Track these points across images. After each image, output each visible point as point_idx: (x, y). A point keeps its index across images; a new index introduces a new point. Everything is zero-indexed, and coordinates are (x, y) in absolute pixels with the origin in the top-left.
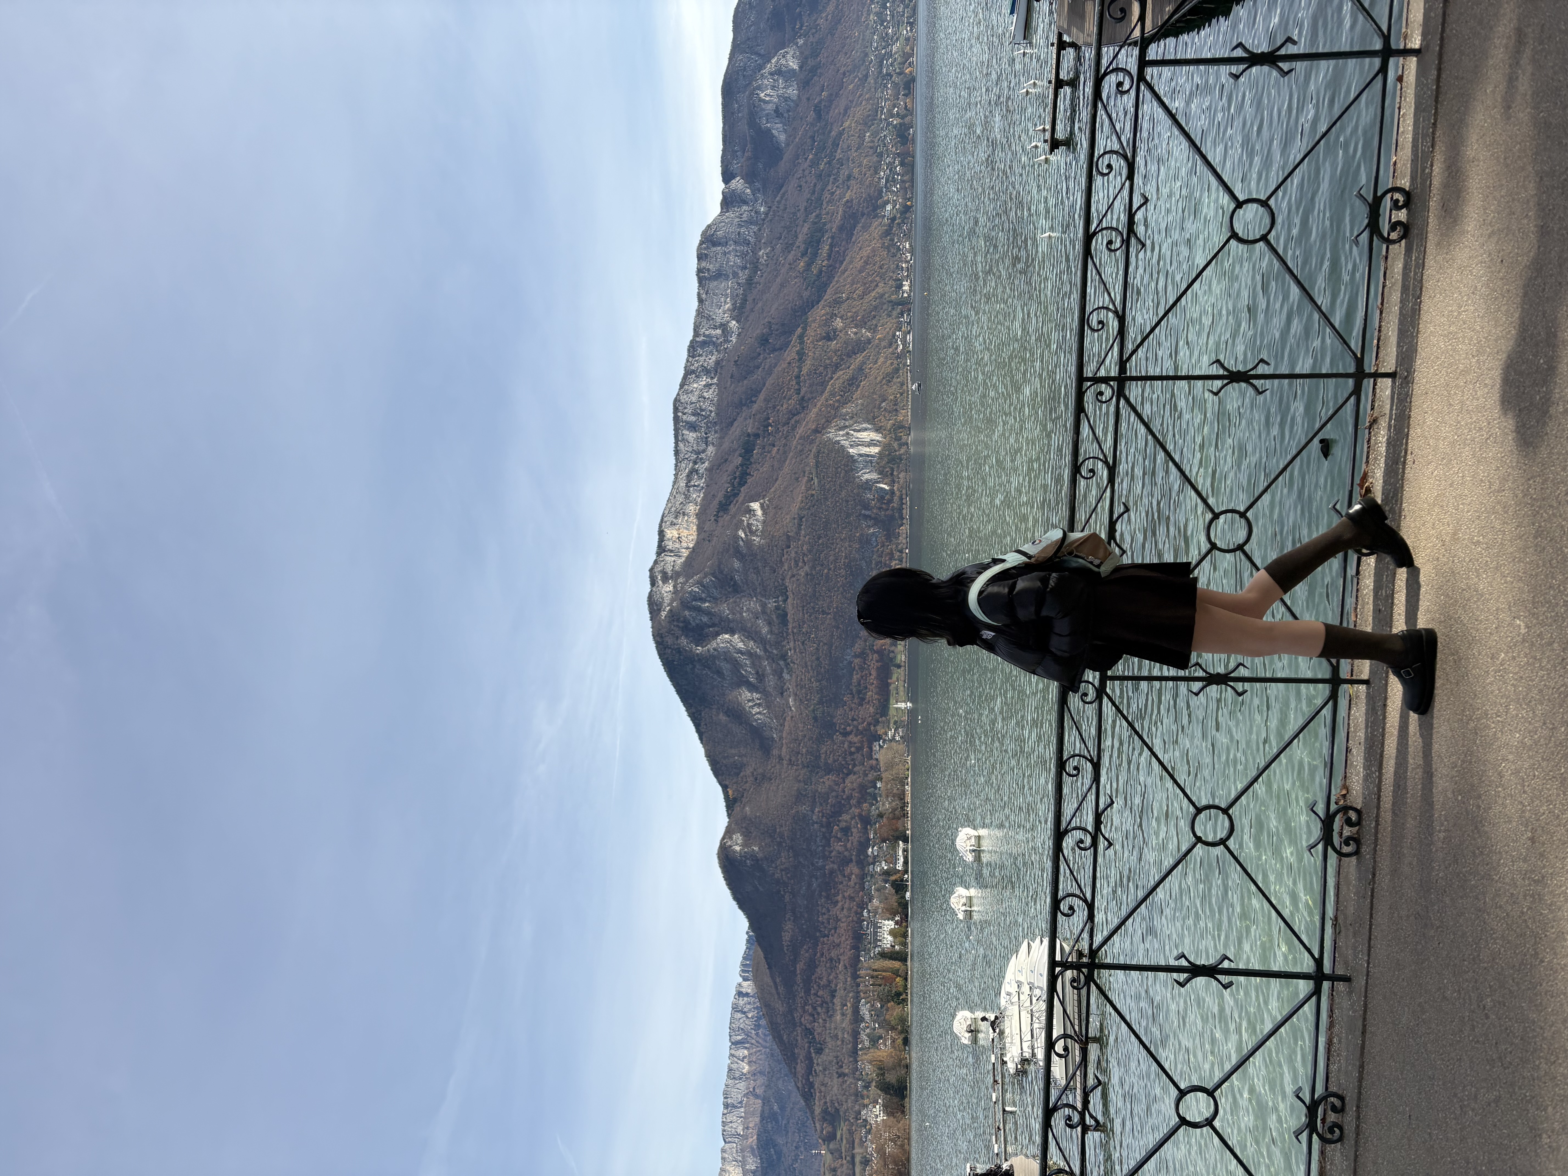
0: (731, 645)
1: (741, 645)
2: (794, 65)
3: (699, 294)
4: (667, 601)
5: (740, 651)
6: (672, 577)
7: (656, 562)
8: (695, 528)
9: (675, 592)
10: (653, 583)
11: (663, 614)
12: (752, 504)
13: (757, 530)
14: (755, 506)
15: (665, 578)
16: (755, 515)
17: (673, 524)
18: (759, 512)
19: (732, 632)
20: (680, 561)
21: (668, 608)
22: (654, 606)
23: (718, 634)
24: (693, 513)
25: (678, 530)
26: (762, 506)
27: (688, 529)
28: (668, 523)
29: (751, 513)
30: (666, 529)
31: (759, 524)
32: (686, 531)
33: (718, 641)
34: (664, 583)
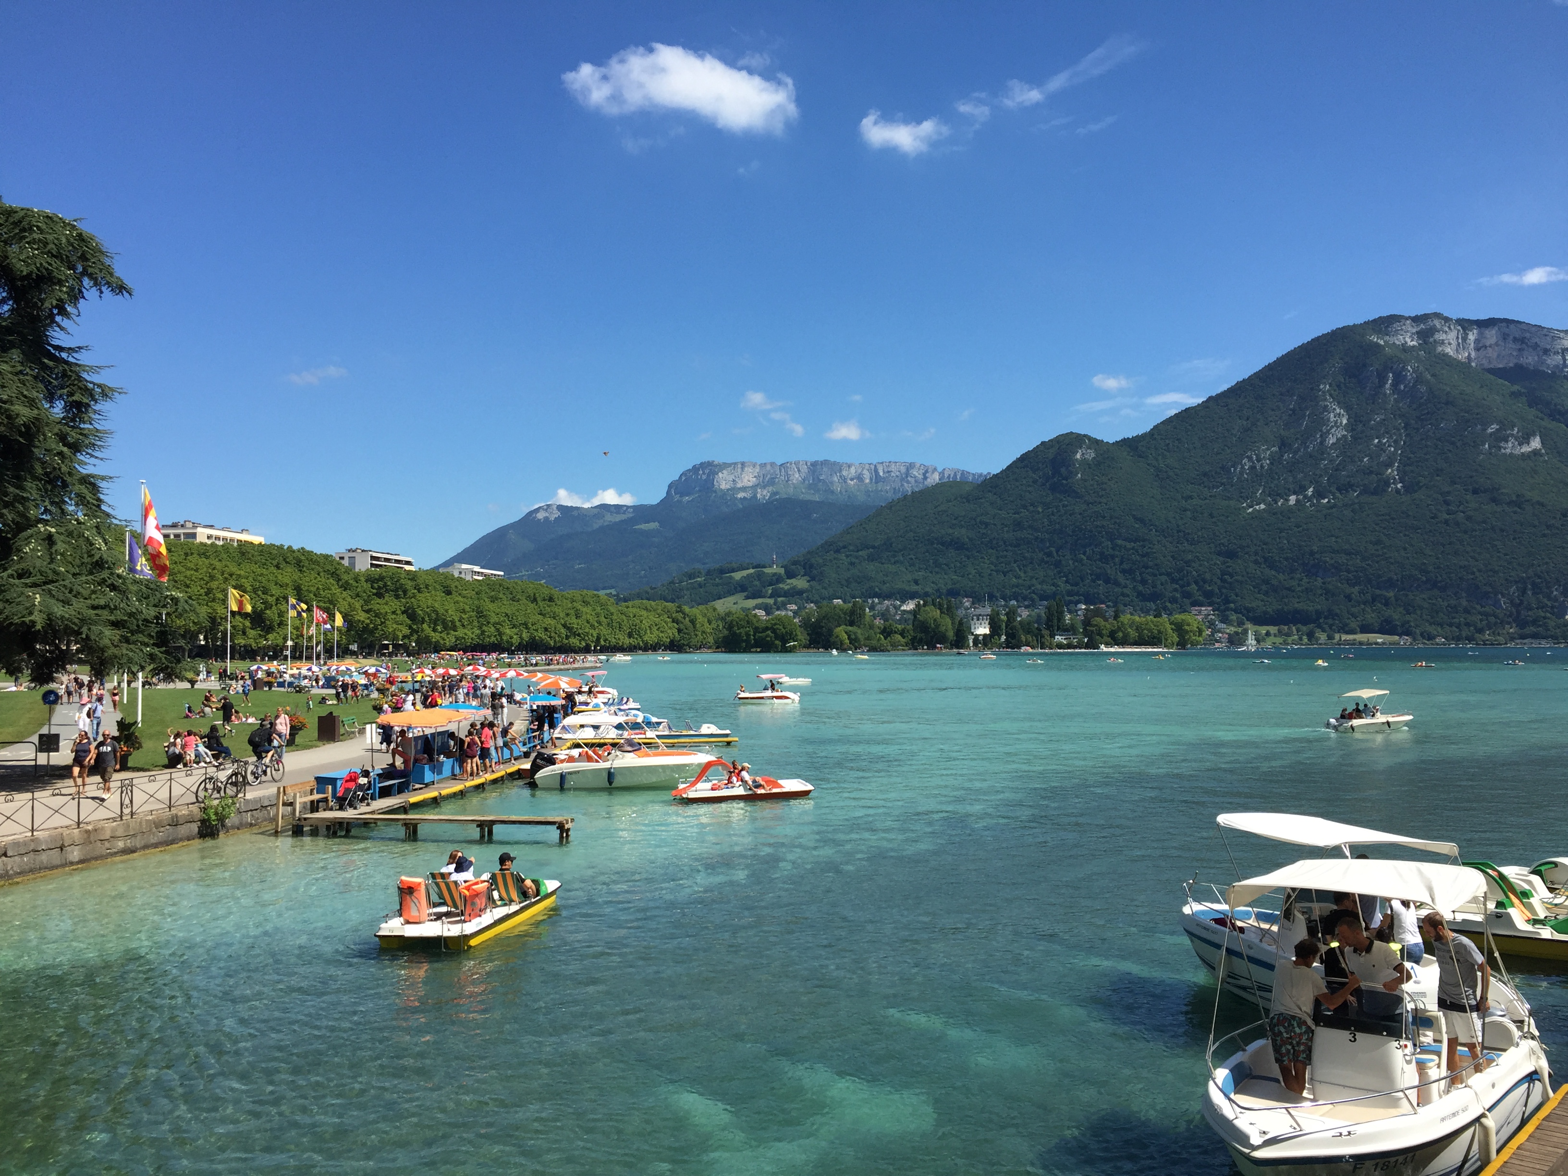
0: (1332, 427)
1: (1331, 440)
4: (1391, 340)
5: (1324, 437)
6: (1426, 342)
7: (1447, 320)
8: (1501, 366)
9: (1405, 348)
10: (1416, 319)
11: (1374, 338)
12: (1538, 439)
13: (1500, 448)
14: (1536, 443)
15: (1426, 335)
16: (1520, 444)
17: (1505, 337)
18: (1526, 449)
19: (1350, 427)
20: (1450, 351)
21: (1382, 343)
22: (1385, 324)
23: (1348, 409)
24: (1522, 361)
25: (1497, 344)
26: (1535, 452)
27: (1498, 356)
28: (1506, 330)
29: (1525, 439)
30: (1496, 328)
31: (1508, 451)
32: (1495, 355)
33: (1338, 411)
34: (1417, 333)
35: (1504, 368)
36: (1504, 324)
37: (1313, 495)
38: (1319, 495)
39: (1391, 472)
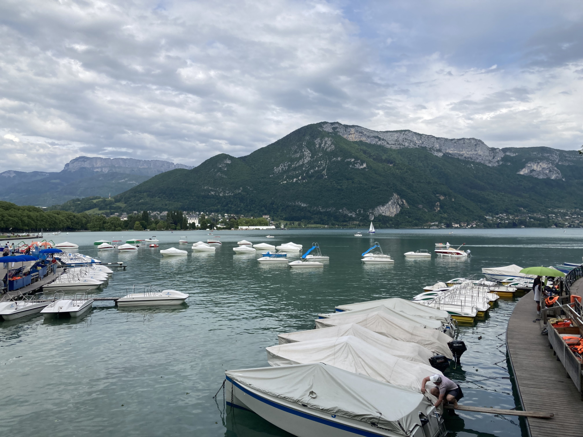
0: (307, 157)
1: (306, 161)
2: (553, 177)
3: (454, 139)
4: (325, 129)
5: (304, 160)
6: (335, 131)
7: (341, 124)
8: (356, 140)
9: (329, 133)
10: (332, 124)
11: (319, 128)
12: (365, 164)
13: (355, 166)
14: (365, 165)
15: (334, 129)
16: (361, 165)
17: (357, 131)
18: (362, 167)
19: (312, 157)
20: (341, 135)
21: (322, 130)
22: (323, 124)
23: (311, 151)
24: (362, 139)
25: (354, 133)
26: (365, 168)
27: (355, 137)
28: (357, 129)
29: (362, 165)
30: (354, 129)
31: (357, 167)
32: (354, 136)
33: (309, 152)
34: (332, 128)
35: (356, 141)
36: (357, 127)
37: (301, 179)
38: (303, 178)
39: (324, 172)
